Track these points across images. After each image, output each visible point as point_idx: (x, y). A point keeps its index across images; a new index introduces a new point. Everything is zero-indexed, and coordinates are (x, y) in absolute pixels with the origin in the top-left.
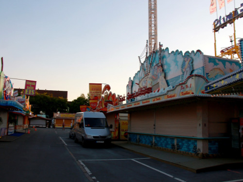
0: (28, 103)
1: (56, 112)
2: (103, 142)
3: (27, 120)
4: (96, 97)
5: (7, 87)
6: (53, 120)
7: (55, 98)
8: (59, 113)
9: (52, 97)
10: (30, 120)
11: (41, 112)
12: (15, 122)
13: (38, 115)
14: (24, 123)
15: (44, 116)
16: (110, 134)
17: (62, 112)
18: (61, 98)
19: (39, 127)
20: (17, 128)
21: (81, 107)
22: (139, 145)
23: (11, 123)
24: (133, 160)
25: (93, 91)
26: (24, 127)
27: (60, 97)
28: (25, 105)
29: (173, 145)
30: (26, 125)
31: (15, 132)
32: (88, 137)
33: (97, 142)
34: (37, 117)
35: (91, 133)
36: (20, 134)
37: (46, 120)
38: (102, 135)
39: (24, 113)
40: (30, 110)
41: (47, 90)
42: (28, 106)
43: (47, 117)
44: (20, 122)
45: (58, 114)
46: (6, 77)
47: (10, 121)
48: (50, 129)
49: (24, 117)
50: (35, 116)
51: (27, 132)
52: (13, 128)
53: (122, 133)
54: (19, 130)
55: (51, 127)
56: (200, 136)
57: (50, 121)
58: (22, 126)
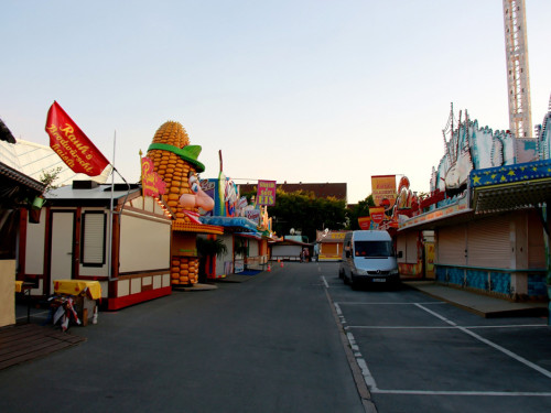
0: (265, 215)
1: (322, 230)
2: (384, 280)
3: (265, 247)
4: (385, 200)
5: (230, 195)
6: (316, 247)
7: (319, 200)
8: (327, 230)
9: (313, 198)
10: (271, 246)
11: (292, 230)
12: (245, 251)
13: (287, 237)
14: (260, 253)
15: (298, 239)
16: (397, 268)
17: (334, 228)
18: (332, 199)
19: (288, 260)
20: (249, 263)
21: (359, 220)
22: (447, 286)
23: (239, 253)
24: (417, 304)
25: (378, 191)
26: (260, 260)
27: (329, 198)
28: (261, 220)
29: (487, 284)
30: (265, 257)
31: (246, 269)
32: (360, 273)
33: (375, 280)
34: (285, 240)
35: (364, 266)
36: (254, 272)
37: (303, 246)
38: (383, 269)
39: (259, 235)
40: (269, 228)
41: (303, 182)
42: (267, 220)
43: (304, 240)
44: (253, 250)
45: (325, 234)
46: (227, 179)
47: (237, 250)
48: (310, 264)
49: (260, 242)
50: (281, 239)
51: (266, 269)
52: (242, 262)
53: (430, 267)
54: (252, 265)
55: (313, 260)
56: (513, 267)
57: (311, 248)
58: (257, 258)
